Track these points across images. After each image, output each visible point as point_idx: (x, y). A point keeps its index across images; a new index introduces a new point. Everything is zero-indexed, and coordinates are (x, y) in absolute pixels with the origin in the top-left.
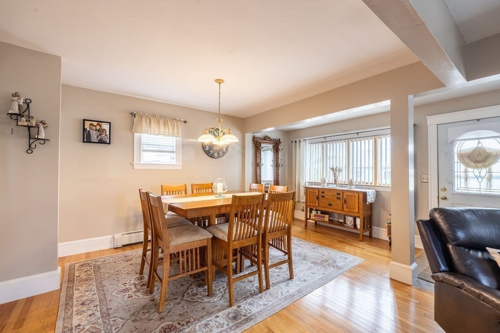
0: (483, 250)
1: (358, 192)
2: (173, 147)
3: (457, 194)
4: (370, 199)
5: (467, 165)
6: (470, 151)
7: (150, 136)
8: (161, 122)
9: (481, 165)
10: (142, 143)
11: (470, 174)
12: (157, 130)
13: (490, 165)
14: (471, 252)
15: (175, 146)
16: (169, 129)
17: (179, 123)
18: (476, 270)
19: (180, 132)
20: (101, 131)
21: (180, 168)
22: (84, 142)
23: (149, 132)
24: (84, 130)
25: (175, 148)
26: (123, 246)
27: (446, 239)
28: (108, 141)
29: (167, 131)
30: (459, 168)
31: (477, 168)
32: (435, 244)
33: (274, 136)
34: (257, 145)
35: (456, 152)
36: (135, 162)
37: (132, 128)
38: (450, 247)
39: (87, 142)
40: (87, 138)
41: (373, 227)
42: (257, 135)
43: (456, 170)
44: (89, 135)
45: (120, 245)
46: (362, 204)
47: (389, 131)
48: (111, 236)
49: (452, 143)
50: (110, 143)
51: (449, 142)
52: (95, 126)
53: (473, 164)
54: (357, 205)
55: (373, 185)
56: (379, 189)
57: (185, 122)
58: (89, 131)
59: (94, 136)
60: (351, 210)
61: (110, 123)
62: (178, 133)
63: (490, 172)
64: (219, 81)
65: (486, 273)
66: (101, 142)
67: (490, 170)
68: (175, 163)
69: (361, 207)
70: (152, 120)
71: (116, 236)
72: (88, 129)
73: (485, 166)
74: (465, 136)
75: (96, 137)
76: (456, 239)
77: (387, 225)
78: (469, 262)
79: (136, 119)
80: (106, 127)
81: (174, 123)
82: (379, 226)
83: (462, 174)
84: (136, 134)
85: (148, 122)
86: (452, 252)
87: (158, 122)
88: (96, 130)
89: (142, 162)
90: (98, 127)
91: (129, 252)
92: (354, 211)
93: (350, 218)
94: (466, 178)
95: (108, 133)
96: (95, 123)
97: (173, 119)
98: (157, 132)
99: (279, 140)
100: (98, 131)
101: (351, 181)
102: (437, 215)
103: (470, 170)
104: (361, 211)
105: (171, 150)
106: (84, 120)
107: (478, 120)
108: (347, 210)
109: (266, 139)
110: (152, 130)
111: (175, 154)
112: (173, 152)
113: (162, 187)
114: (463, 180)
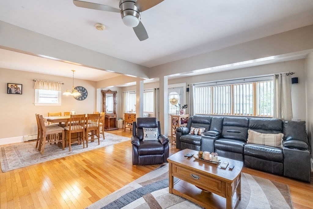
2: (57, 95)
7: (44, 90)
8: (50, 84)
10: (39, 93)
12: (47, 87)
15: (57, 94)
16: (54, 87)
17: (59, 84)
19: (60, 88)
20: (17, 88)
21: (60, 105)
22: (8, 93)
23: (43, 88)
24: (8, 88)
25: (57, 96)
26: (29, 141)
27: (136, 126)
28: (21, 93)
29: (53, 88)
33: (113, 90)
34: (104, 94)
36: (35, 102)
37: (34, 87)
38: (137, 129)
39: (9, 93)
40: (9, 91)
42: (103, 89)
44: (10, 90)
45: (27, 140)
48: (23, 136)
50: (22, 94)
52: (14, 86)
57: (63, 84)
58: (10, 89)
59: (13, 90)
61: (22, 85)
62: (59, 89)
64: (73, 71)
66: (17, 93)
68: (57, 103)
70: (45, 83)
71: (25, 136)
72: (10, 88)
75: (14, 91)
79: (36, 83)
80: (20, 86)
81: (57, 85)
84: (36, 90)
85: (43, 84)
87: (48, 84)
88: (14, 88)
89: (39, 103)
90: (15, 87)
91: (31, 143)
95: (21, 89)
96: (14, 85)
97: (56, 83)
98: (47, 88)
99: (116, 91)
100: (16, 88)
105: (55, 97)
106: (8, 84)
109: (109, 91)
110: (45, 87)
111: (57, 99)
112: (57, 98)
113: (48, 113)
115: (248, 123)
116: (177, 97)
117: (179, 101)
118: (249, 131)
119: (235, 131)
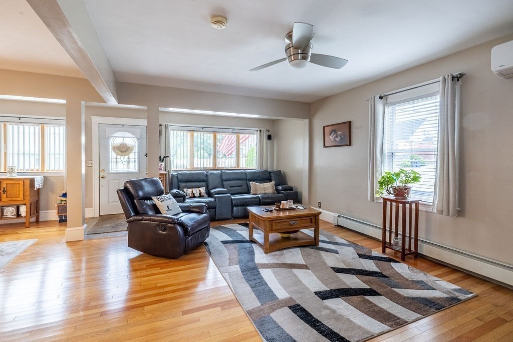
0: (150, 199)
1: (23, 180)
3: (111, 173)
4: (38, 185)
5: (117, 154)
6: (119, 145)
9: (124, 154)
11: (119, 160)
13: (129, 154)
14: (145, 201)
18: (148, 210)
27: (133, 197)
30: (112, 155)
31: (123, 155)
32: (128, 201)
35: (111, 145)
38: (136, 201)
41: (40, 212)
43: (110, 157)
46: (28, 190)
47: (64, 122)
49: (108, 138)
51: (107, 137)
53: (120, 153)
54: (22, 193)
55: (40, 171)
56: (46, 175)
60: (14, 199)
63: (129, 158)
65: (151, 210)
67: (129, 157)
69: (28, 193)
73: (126, 155)
74: (116, 135)
76: (138, 196)
77: (56, 206)
78: (144, 207)
82: (47, 209)
83: (115, 160)
86: (137, 204)
92: (19, 199)
93: (11, 208)
94: (117, 162)
101: (12, 169)
102: (128, 185)
103: (119, 157)
104: (28, 198)
107: (123, 125)
108: (7, 199)
114: (115, 164)
115: (246, 176)
116: (131, 141)
117: (136, 150)
118: (251, 183)
119: (237, 185)
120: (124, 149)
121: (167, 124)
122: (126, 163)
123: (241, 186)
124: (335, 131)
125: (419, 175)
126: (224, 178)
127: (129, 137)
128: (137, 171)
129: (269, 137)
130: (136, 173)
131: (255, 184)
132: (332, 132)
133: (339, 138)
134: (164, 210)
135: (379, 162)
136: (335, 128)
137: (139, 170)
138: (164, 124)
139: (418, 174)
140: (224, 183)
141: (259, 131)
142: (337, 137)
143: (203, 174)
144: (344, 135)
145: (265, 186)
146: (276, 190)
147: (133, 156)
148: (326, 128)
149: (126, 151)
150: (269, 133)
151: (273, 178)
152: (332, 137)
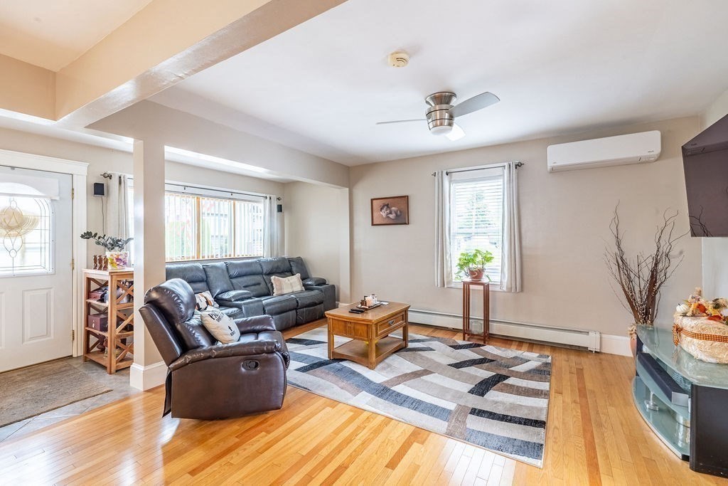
9: (13, 232)
13: (25, 233)
18: (200, 338)
27: (173, 319)
31: (10, 236)
32: (167, 328)
38: (179, 326)
53: (4, 232)
63: (25, 243)
65: (204, 338)
67: (26, 239)
73: (19, 234)
76: (183, 316)
86: (181, 331)
107: (13, 168)
115: (262, 268)
116: (33, 204)
117: (45, 223)
118: (273, 277)
119: (254, 282)
120: (13, 222)
121: (122, 174)
122: (19, 254)
123: (259, 284)
124: (387, 205)
125: (490, 256)
126: (234, 272)
127: (30, 196)
128: (48, 268)
129: (280, 209)
130: (47, 274)
131: (278, 280)
132: (384, 206)
133: (394, 215)
134: (226, 335)
135: (448, 243)
136: (387, 203)
137: (54, 268)
138: (116, 174)
139: (491, 254)
140: (234, 281)
141: (268, 198)
142: (391, 213)
143: (197, 268)
144: (400, 212)
145: (291, 281)
146: (304, 285)
147: (38, 237)
148: (374, 201)
149: (19, 227)
150: (280, 203)
151: (294, 269)
152: (383, 213)
